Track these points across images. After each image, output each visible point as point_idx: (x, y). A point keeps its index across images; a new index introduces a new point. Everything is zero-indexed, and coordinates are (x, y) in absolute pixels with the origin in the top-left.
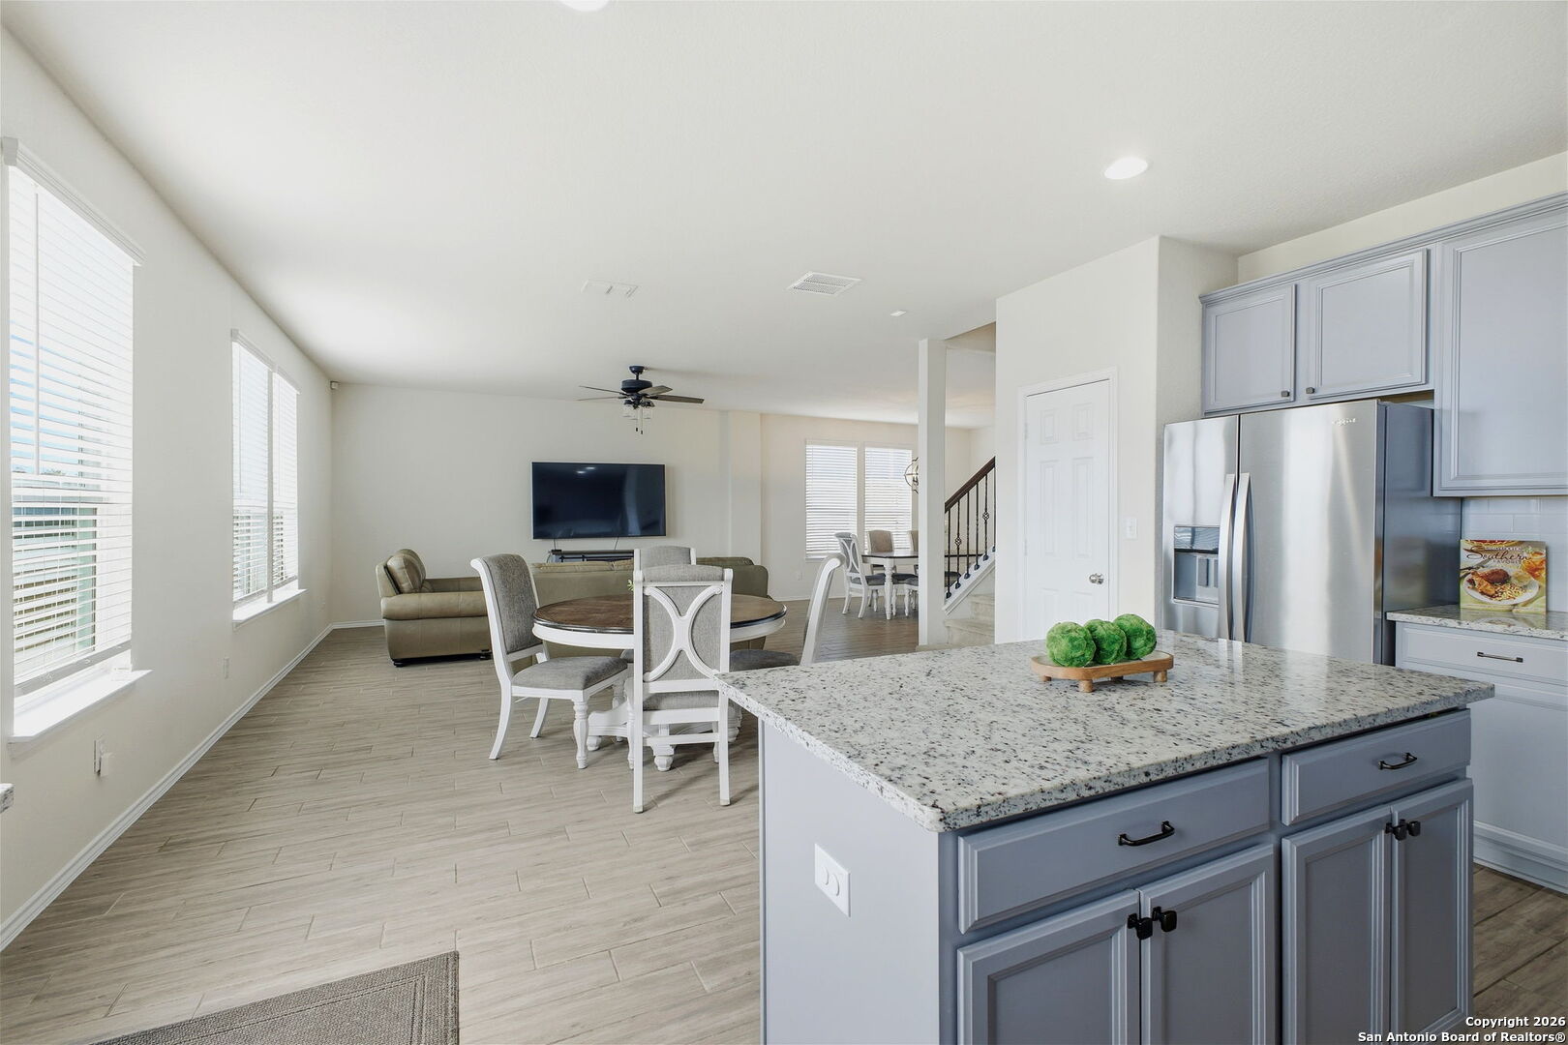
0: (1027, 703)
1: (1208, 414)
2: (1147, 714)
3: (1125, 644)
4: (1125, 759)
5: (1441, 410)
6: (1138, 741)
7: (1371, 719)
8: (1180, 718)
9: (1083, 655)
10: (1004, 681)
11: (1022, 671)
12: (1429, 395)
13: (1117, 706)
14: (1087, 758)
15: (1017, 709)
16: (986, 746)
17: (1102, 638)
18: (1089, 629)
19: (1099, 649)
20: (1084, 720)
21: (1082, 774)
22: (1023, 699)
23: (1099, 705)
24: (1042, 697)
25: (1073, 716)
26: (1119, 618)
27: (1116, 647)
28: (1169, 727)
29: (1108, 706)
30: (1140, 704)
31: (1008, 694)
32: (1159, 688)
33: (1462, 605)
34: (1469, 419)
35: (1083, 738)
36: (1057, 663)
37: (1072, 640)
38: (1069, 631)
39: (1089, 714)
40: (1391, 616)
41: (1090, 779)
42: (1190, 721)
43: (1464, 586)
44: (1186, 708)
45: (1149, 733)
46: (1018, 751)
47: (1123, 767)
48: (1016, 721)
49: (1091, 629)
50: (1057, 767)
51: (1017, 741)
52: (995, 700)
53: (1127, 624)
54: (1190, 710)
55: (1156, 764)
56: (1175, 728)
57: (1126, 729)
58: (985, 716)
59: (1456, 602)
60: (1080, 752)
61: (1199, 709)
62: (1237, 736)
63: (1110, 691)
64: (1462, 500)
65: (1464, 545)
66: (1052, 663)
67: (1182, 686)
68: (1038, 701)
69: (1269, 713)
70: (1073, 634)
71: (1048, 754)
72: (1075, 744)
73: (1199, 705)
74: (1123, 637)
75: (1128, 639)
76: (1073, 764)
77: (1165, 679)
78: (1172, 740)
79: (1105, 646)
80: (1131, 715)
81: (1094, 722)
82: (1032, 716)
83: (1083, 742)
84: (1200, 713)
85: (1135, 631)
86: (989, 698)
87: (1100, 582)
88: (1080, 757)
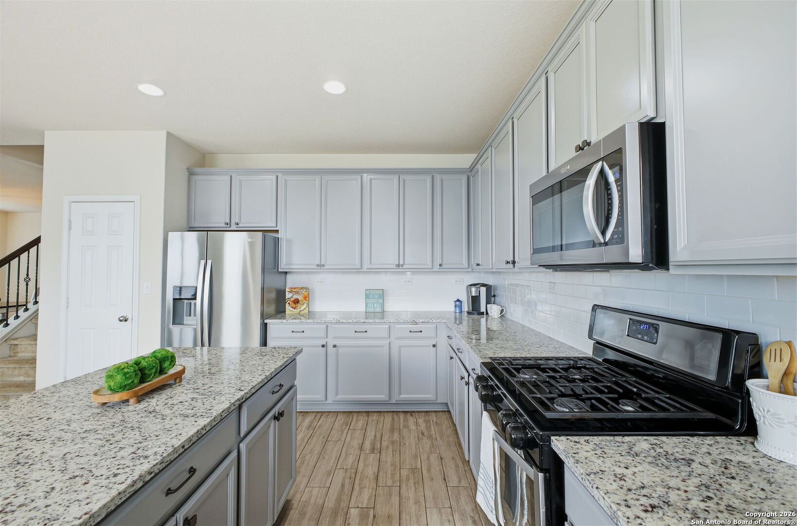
0: (91, 427)
1: (191, 229)
2: (176, 408)
3: (159, 367)
4: (170, 444)
5: (281, 238)
6: (175, 427)
7: (270, 375)
8: (194, 403)
9: (133, 382)
10: (68, 415)
11: (81, 402)
12: (277, 231)
13: (157, 408)
14: (146, 453)
15: (84, 435)
16: (64, 478)
17: (145, 368)
18: (135, 364)
19: (143, 374)
20: (137, 425)
21: (146, 467)
22: (87, 426)
23: (146, 411)
24: (103, 418)
25: (129, 426)
26: (154, 352)
27: (154, 370)
28: (190, 411)
29: (152, 410)
30: (170, 401)
31: (74, 426)
32: (178, 387)
33: (287, 313)
34: (289, 242)
35: (140, 439)
36: (113, 391)
37: (125, 374)
38: (123, 369)
39: (140, 420)
40: (266, 321)
41: (151, 468)
42: (199, 404)
43: (287, 305)
44: (196, 395)
45: (179, 420)
46: (94, 470)
47: (170, 450)
48: (86, 445)
49: (137, 363)
50: (127, 470)
51: (92, 462)
52: (63, 434)
53: (159, 355)
54: (198, 396)
55: (188, 439)
56: (193, 411)
57: (167, 422)
58: (57, 452)
59: (284, 312)
60: (140, 451)
61: (202, 394)
62: (224, 404)
63: (150, 398)
64: (286, 273)
65: (287, 290)
66: (110, 392)
67: (191, 382)
68: (100, 423)
69: (234, 386)
70: (126, 370)
71: (117, 463)
72: (136, 446)
73: (202, 391)
74: (157, 364)
75: (160, 364)
76: (138, 462)
77: (181, 381)
78: (193, 419)
79: (147, 372)
80: (167, 412)
81: (145, 425)
82: (99, 436)
83: (141, 443)
84: (203, 397)
85: (164, 358)
86: (58, 435)
87: (126, 321)
88: (141, 454)
